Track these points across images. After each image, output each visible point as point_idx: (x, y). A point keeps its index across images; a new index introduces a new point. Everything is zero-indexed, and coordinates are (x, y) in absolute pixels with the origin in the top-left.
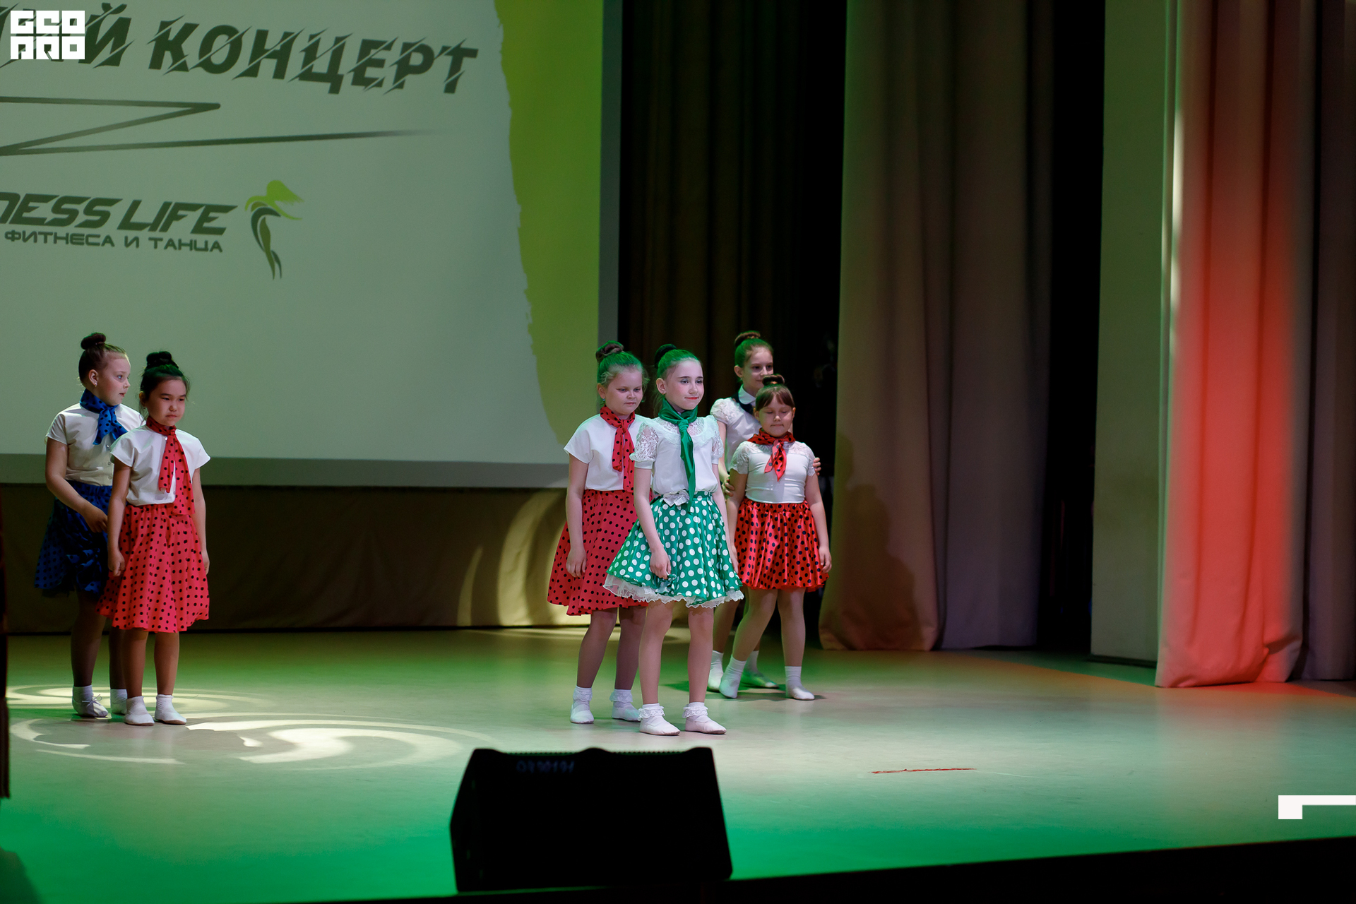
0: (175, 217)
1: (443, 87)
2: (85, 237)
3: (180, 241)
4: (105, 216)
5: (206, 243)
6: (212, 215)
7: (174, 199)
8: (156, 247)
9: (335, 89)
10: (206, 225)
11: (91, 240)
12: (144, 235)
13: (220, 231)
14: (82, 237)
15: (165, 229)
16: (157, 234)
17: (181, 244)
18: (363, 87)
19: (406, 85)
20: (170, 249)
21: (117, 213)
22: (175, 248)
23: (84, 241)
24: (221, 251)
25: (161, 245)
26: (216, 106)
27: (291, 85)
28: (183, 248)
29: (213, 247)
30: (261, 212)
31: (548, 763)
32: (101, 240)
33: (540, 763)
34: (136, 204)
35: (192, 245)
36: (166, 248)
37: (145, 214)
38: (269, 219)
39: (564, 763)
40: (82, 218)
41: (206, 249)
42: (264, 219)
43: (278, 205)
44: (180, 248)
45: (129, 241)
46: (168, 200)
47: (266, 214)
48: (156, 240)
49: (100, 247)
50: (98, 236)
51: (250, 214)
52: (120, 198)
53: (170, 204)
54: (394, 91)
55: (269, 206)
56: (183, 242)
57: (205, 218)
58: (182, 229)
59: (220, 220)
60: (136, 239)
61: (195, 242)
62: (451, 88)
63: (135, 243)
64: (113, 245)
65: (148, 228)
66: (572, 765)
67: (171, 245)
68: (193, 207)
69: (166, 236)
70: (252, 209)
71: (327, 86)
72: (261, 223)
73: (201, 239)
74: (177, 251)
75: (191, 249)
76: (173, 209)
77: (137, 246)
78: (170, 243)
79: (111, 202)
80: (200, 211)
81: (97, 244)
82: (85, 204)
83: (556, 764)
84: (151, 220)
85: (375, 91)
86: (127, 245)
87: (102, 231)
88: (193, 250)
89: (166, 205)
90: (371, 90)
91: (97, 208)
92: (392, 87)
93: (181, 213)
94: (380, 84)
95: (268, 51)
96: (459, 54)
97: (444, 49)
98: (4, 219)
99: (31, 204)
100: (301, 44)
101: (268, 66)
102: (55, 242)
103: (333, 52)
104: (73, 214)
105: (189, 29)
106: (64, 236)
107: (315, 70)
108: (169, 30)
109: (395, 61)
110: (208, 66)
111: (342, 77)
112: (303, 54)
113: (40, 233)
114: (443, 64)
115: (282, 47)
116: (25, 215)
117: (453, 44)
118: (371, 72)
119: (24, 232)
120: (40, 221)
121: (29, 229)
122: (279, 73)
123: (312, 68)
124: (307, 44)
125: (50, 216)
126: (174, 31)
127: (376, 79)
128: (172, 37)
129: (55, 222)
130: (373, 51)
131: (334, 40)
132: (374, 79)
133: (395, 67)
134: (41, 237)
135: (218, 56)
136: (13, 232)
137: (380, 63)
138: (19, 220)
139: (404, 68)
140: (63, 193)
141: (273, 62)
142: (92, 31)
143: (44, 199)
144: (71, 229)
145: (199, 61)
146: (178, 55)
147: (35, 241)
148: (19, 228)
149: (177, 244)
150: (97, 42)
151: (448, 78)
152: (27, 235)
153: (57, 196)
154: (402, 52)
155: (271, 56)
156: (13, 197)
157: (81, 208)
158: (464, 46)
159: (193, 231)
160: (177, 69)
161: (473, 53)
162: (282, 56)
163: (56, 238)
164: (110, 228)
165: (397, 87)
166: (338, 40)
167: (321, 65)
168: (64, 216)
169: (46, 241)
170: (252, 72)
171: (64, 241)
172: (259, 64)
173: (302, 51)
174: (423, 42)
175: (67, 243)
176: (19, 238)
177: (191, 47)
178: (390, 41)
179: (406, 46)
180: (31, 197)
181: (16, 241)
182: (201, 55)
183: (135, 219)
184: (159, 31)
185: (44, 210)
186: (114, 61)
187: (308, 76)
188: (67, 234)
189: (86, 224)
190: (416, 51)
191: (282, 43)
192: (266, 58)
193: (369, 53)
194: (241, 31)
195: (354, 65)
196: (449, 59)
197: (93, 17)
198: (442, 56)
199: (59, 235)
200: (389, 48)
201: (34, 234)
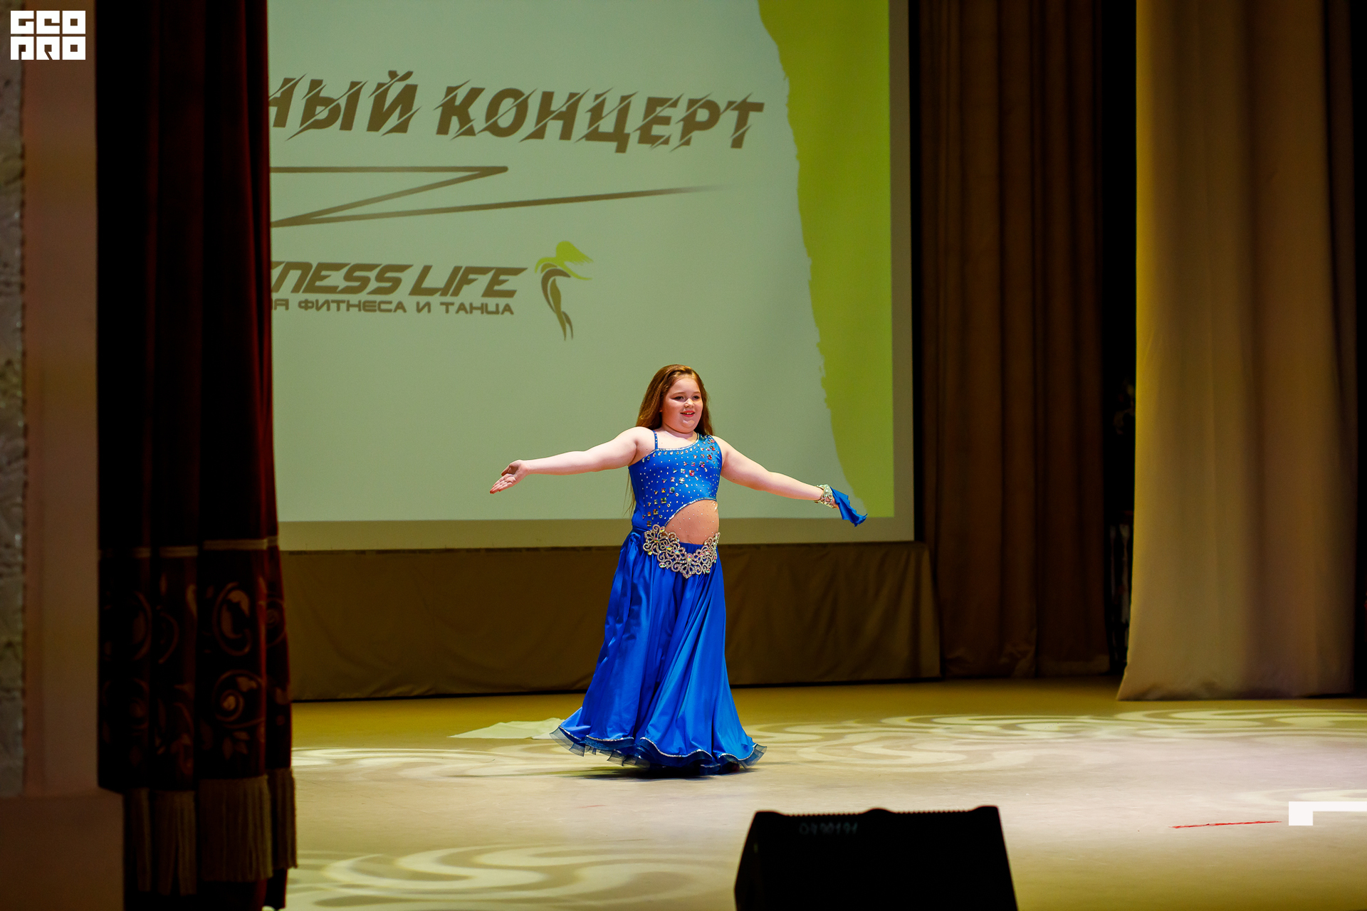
0: (466, 281)
1: (730, 142)
2: (377, 304)
3: (471, 304)
4: (397, 282)
5: (497, 306)
6: (502, 277)
7: (465, 264)
8: (447, 311)
9: (622, 148)
10: (496, 288)
11: (383, 306)
12: (436, 300)
13: (510, 294)
14: (374, 304)
15: (456, 293)
16: (448, 299)
17: (472, 308)
18: (650, 145)
19: (692, 142)
20: (462, 313)
21: (408, 279)
22: (467, 312)
23: (377, 308)
25: (453, 309)
26: (504, 169)
27: (579, 148)
28: (474, 311)
29: (504, 310)
30: (551, 274)
31: (831, 825)
32: (393, 306)
33: (822, 825)
34: (426, 270)
35: (484, 309)
36: (457, 312)
37: (436, 279)
38: (560, 281)
39: (847, 825)
40: (373, 285)
41: (497, 312)
42: (554, 280)
43: (567, 266)
44: (471, 312)
45: (421, 305)
46: (459, 265)
47: (554, 275)
49: (392, 313)
50: (390, 303)
51: (540, 276)
52: (411, 263)
53: (461, 267)
54: (679, 148)
55: (559, 268)
56: (474, 305)
57: (495, 281)
58: (473, 293)
59: (511, 283)
60: (428, 304)
61: (487, 305)
62: (737, 143)
63: (426, 309)
64: (405, 311)
65: (439, 293)
66: (855, 827)
67: (462, 310)
68: (483, 271)
69: (457, 301)
70: (542, 271)
71: (614, 145)
72: (551, 287)
73: (492, 302)
74: (469, 315)
75: (482, 313)
76: (463, 274)
77: (429, 311)
78: (462, 307)
79: (402, 268)
80: (490, 275)
81: (390, 311)
82: (378, 270)
83: (839, 826)
84: (441, 284)
85: (662, 149)
86: (419, 310)
87: (395, 297)
88: (485, 314)
89: (457, 270)
90: (658, 147)
91: (389, 275)
92: (678, 144)
93: (471, 276)
94: (666, 142)
95: (554, 112)
96: (745, 109)
97: (730, 104)
98: (296, 289)
99: (324, 273)
100: (586, 105)
101: (554, 127)
102: (348, 310)
103: (620, 111)
104: (366, 281)
105: (475, 93)
106: (357, 303)
107: (601, 130)
108: (456, 95)
109: (681, 118)
110: (495, 130)
111: (628, 135)
112: (589, 114)
113: (333, 301)
114: (729, 119)
115: (568, 108)
116: (318, 283)
117: (739, 99)
118: (657, 130)
119: (317, 301)
120: (332, 290)
121: (322, 297)
122: (566, 134)
123: (598, 127)
124: (592, 104)
125: (343, 284)
126: (461, 95)
127: (662, 137)
128: (458, 102)
129: (347, 290)
130: (659, 109)
131: (618, 101)
132: (661, 137)
133: (682, 123)
134: (333, 306)
135: (505, 121)
136: (306, 302)
137: (666, 121)
138: (311, 289)
139: (690, 125)
140: (354, 261)
141: (560, 124)
142: (380, 99)
143: (336, 267)
144: (363, 296)
145: (485, 125)
146: (465, 120)
147: (328, 309)
148: (312, 297)
149: (468, 308)
150: (385, 109)
151: (735, 133)
152: (320, 304)
153: (349, 264)
154: (688, 109)
155: (557, 118)
156: (304, 267)
157: (372, 275)
158: (749, 100)
159: (486, 294)
160: (464, 133)
161: (759, 107)
162: (568, 117)
163: (349, 306)
164: (402, 294)
165: (684, 144)
166: (624, 99)
167: (607, 125)
168: (357, 284)
169: (338, 309)
170: (539, 134)
171: (357, 309)
172: (545, 125)
173: (588, 111)
174: (709, 98)
175: (360, 310)
176: (312, 307)
177: (478, 111)
178: (675, 98)
179: (692, 103)
180: (322, 266)
181: (309, 310)
182: (488, 119)
183: (426, 284)
184: (446, 97)
185: (336, 279)
186: (402, 128)
187: (594, 135)
188: (360, 302)
189: (378, 291)
190: (701, 107)
191: (568, 104)
192: (553, 119)
193: (655, 111)
194: (527, 94)
195: (640, 123)
196: (736, 113)
197: (380, 85)
198: (728, 111)
199: (351, 303)
200: (674, 104)
201: (327, 302)
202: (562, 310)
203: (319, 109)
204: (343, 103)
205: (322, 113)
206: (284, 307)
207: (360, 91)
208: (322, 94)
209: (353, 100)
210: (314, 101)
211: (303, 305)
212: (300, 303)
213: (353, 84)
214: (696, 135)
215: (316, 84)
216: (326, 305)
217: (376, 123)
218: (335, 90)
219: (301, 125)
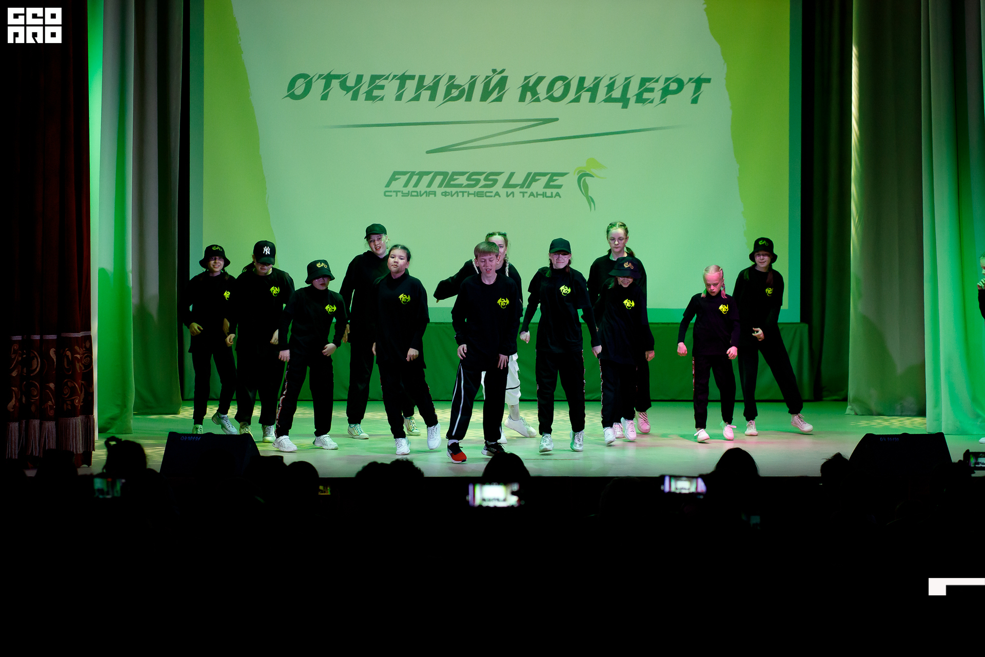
0: (534, 180)
1: (690, 101)
2: (484, 193)
3: (537, 193)
4: (495, 181)
5: (552, 193)
6: (555, 178)
7: (534, 171)
8: (523, 196)
9: (625, 106)
10: (551, 183)
11: (488, 194)
12: (517, 190)
13: (560, 187)
15: (528, 187)
16: (524, 190)
17: (537, 195)
18: (642, 104)
19: (667, 102)
20: (531, 197)
21: (502, 179)
22: (534, 197)
23: (484, 195)
24: (560, 197)
25: (527, 195)
26: (557, 119)
27: (601, 106)
28: (539, 196)
29: (556, 195)
32: (493, 194)
34: (512, 174)
35: (544, 195)
36: (529, 197)
37: (517, 179)
38: (588, 179)
40: (482, 183)
41: (551, 197)
42: (585, 179)
43: (593, 171)
44: (537, 197)
45: (509, 194)
47: (583, 177)
48: (523, 193)
49: (493, 198)
50: (492, 192)
51: (576, 177)
52: (502, 171)
53: (532, 173)
54: (660, 105)
55: (587, 172)
56: (539, 193)
57: (551, 180)
58: (538, 186)
59: (560, 181)
60: (513, 193)
61: (546, 193)
62: (695, 101)
63: (512, 195)
64: (500, 197)
65: (519, 187)
68: (544, 174)
69: (529, 191)
70: (578, 174)
71: (621, 104)
72: (583, 183)
73: (549, 191)
74: (536, 198)
75: (543, 197)
76: (532, 177)
77: (513, 197)
78: (532, 194)
79: (499, 174)
80: (548, 176)
81: (492, 196)
82: (484, 175)
84: (520, 182)
85: (648, 106)
86: (508, 196)
87: (494, 189)
88: (545, 198)
89: (529, 174)
91: (491, 177)
92: (659, 102)
93: (537, 178)
94: (652, 102)
95: (586, 87)
96: (699, 82)
97: (690, 79)
98: (440, 186)
99: (455, 177)
100: (605, 83)
101: (586, 96)
102: (468, 196)
103: (624, 86)
104: (478, 181)
105: (540, 79)
106: (473, 192)
107: (612, 97)
108: (530, 80)
109: (661, 88)
110: (552, 98)
111: (630, 98)
112: (606, 88)
113: (460, 192)
114: (690, 88)
115: (594, 85)
116: (452, 183)
117: (696, 77)
118: (646, 95)
119: (451, 192)
120: (460, 186)
121: (454, 190)
122: (593, 99)
123: (611, 95)
124: (608, 82)
125: (465, 183)
126: (532, 81)
127: (650, 99)
128: (531, 84)
129: (468, 186)
130: (647, 84)
131: (624, 79)
132: (647, 99)
133: (661, 91)
134: (460, 194)
135: (557, 93)
136: (446, 192)
137: (652, 90)
138: (448, 185)
139: (666, 92)
140: (472, 170)
141: (589, 94)
142: (487, 84)
143: (463, 174)
144: (477, 189)
145: (547, 96)
146: (534, 93)
147: (458, 196)
148: (448, 190)
149: (535, 195)
150: (490, 88)
151: (693, 95)
152: (453, 193)
153: (468, 172)
154: (665, 83)
155: (587, 91)
156: (445, 174)
157: (482, 177)
158: (702, 77)
159: (544, 188)
160: (534, 101)
161: (708, 81)
162: (594, 90)
163: (469, 194)
164: (498, 187)
165: (662, 103)
166: (626, 79)
167: (617, 94)
168: (474, 182)
169: (463, 196)
170: (577, 100)
171: (473, 196)
172: (581, 94)
173: (606, 86)
174: (677, 77)
175: (475, 196)
176: (449, 195)
177: (542, 89)
178: (657, 78)
179: (667, 80)
180: (454, 174)
181: (447, 197)
182: (547, 94)
183: (511, 182)
184: (525, 80)
185: (462, 180)
186: (499, 99)
187: (609, 100)
188: (475, 192)
189: (485, 186)
190: (672, 82)
191: (594, 83)
192: (585, 91)
193: (645, 85)
194: (570, 79)
195: (637, 92)
196: (694, 84)
197: (487, 77)
198: (690, 83)
199: (470, 193)
200: (657, 81)
201: (457, 192)
202: (590, 194)
203: (453, 91)
204: (466, 87)
205: (455, 93)
206: (433, 195)
207: (476, 82)
208: (455, 83)
209: (472, 85)
210: (451, 87)
211: (444, 194)
212: (442, 193)
213: (472, 77)
214: (669, 97)
215: (452, 78)
216: (456, 195)
217: (485, 97)
218: (463, 80)
219: (444, 99)
